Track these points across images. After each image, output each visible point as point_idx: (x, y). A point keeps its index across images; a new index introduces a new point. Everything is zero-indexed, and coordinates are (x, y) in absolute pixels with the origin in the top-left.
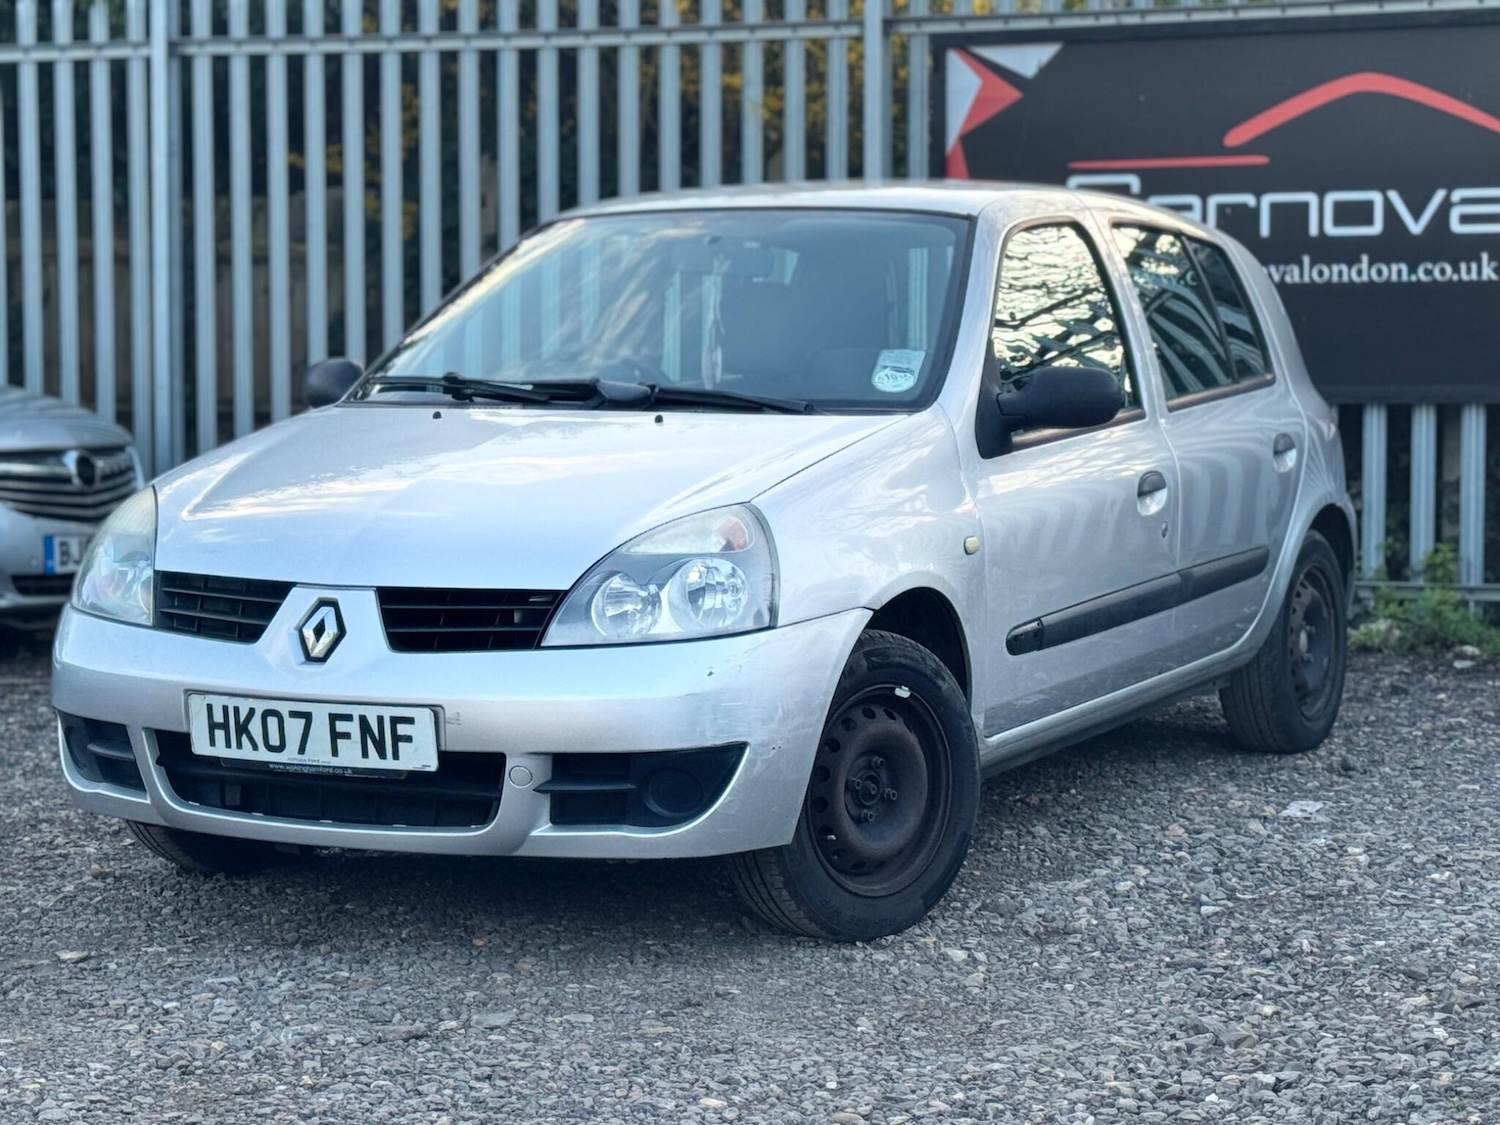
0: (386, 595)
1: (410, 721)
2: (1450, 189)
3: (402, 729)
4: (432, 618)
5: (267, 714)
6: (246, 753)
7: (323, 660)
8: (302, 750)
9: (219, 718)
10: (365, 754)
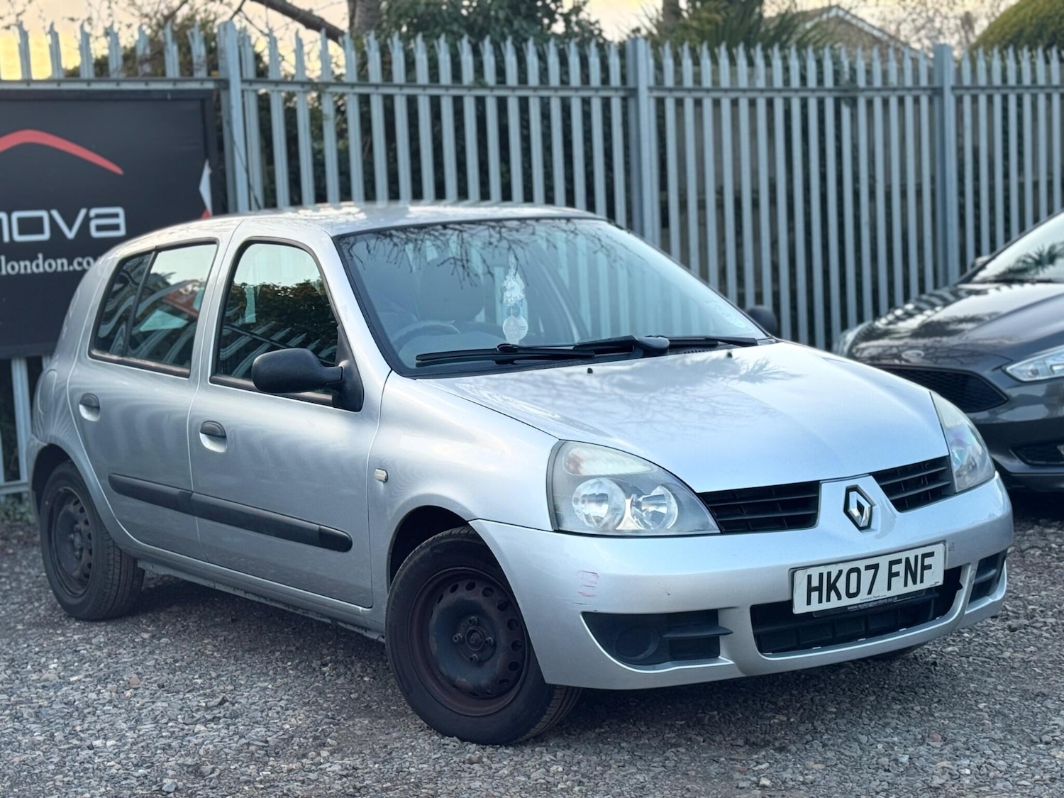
1: (931, 554)
2: (89, 208)
3: (927, 561)
4: (898, 488)
5: (851, 571)
6: (834, 603)
7: (868, 527)
8: (870, 592)
9: (815, 583)
10: (906, 584)
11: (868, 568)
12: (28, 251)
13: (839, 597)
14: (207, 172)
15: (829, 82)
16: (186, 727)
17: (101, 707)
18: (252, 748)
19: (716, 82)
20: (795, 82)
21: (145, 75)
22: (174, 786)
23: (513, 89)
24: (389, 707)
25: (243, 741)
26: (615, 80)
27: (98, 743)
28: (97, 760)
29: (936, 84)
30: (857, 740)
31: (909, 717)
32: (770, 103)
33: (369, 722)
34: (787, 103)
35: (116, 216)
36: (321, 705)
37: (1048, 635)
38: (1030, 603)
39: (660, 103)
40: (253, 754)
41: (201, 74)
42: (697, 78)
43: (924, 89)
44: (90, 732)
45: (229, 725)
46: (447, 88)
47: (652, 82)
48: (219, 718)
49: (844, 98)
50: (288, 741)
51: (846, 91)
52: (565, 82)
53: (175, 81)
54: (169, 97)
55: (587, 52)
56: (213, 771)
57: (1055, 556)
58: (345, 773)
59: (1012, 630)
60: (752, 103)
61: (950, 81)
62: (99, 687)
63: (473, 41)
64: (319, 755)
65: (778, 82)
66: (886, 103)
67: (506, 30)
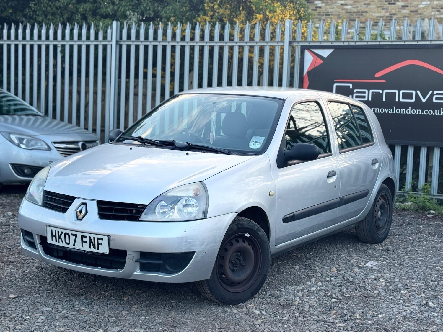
0: (100, 203)
1: (102, 239)
2: (434, 91)
3: (100, 241)
4: (111, 210)
5: (66, 234)
6: (60, 244)
7: (81, 220)
8: (74, 245)
9: (54, 234)
10: (90, 248)
11: (72, 235)
13: (63, 243)
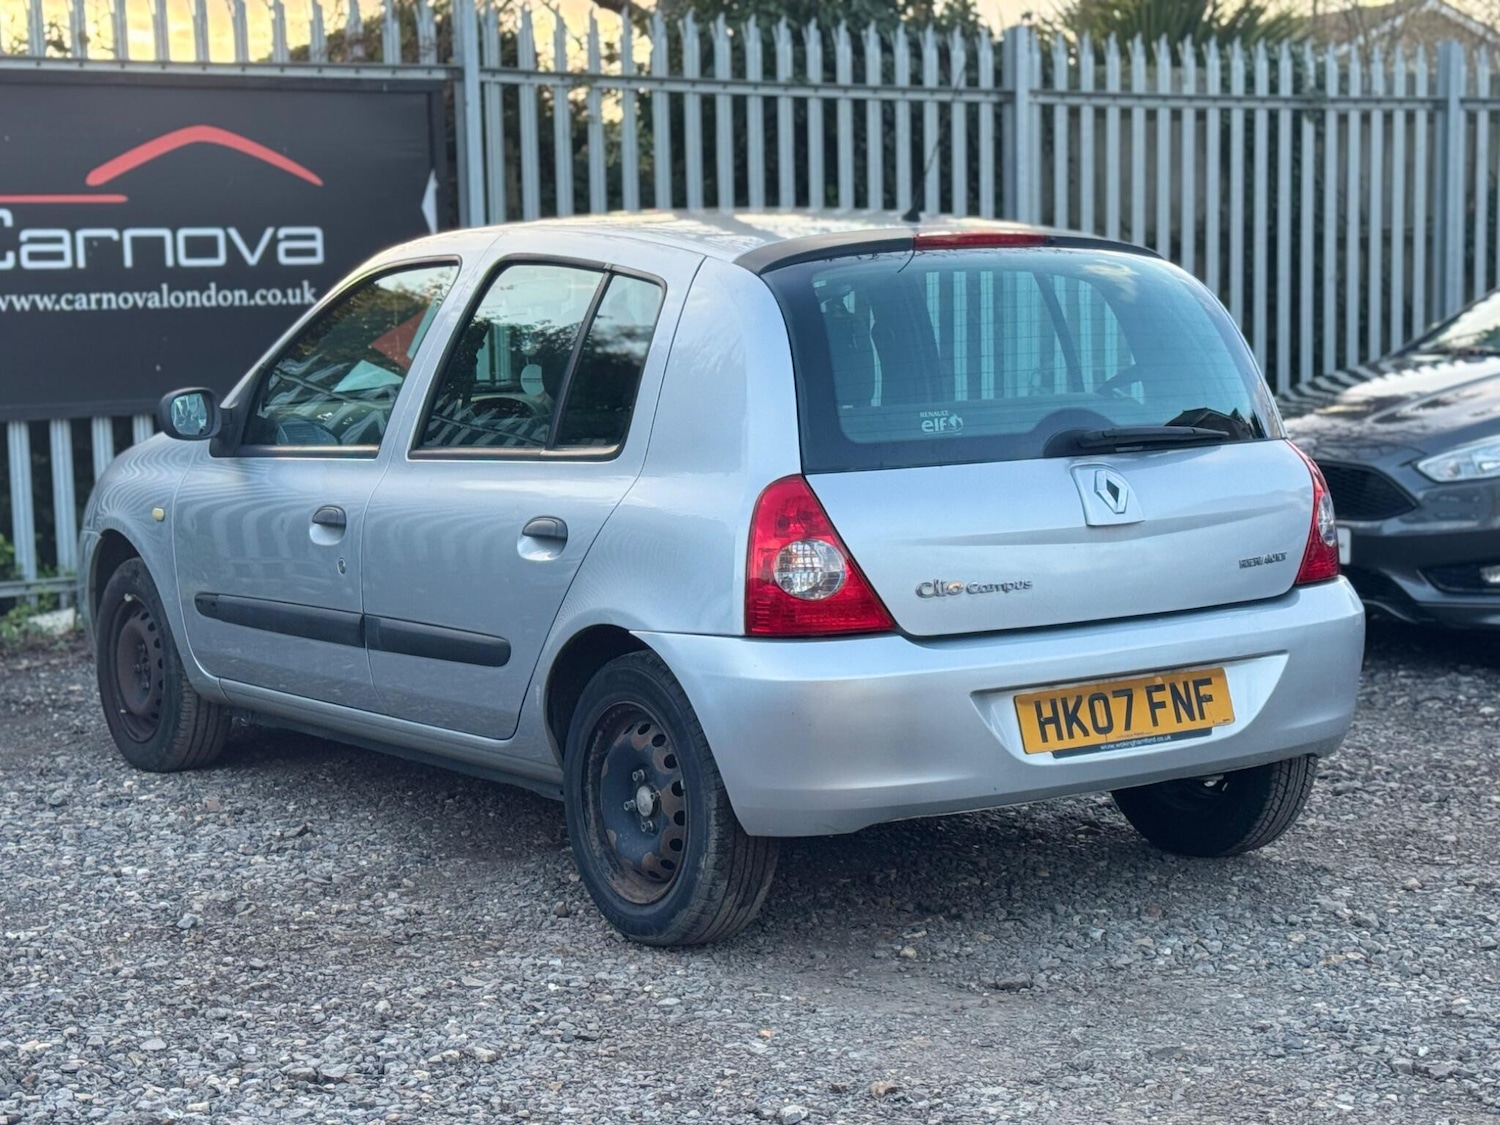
2: (277, 228)
12: (196, 280)
14: (432, 186)
15: (1286, 88)
16: (242, 858)
17: (156, 831)
18: (308, 885)
19: (1126, 86)
20: (1238, 87)
21: (358, 59)
22: (192, 922)
23: (846, 89)
24: (503, 848)
25: (303, 876)
26: (986, 79)
27: (127, 870)
28: (118, 888)
29: (1440, 95)
30: (1053, 910)
31: (1137, 887)
32: (1201, 116)
33: (467, 863)
34: (1225, 114)
35: (312, 238)
36: (420, 841)
37: (1380, 802)
38: (1379, 762)
39: (1047, 113)
40: (307, 891)
41: (430, 59)
42: (1100, 81)
43: (1422, 101)
44: (130, 858)
45: (292, 858)
46: (756, 85)
47: (1037, 84)
48: (286, 849)
49: (1306, 111)
50: (355, 880)
51: (1309, 101)
52: (917, 79)
53: (394, 68)
54: (385, 88)
55: (949, 42)
56: (248, 906)
57: (1458, 709)
58: (403, 918)
59: (1337, 793)
60: (1176, 115)
61: (1457, 91)
62: (169, 809)
63: (795, 24)
64: (386, 896)
65: (1214, 88)
66: (1366, 118)
67: (840, 13)
